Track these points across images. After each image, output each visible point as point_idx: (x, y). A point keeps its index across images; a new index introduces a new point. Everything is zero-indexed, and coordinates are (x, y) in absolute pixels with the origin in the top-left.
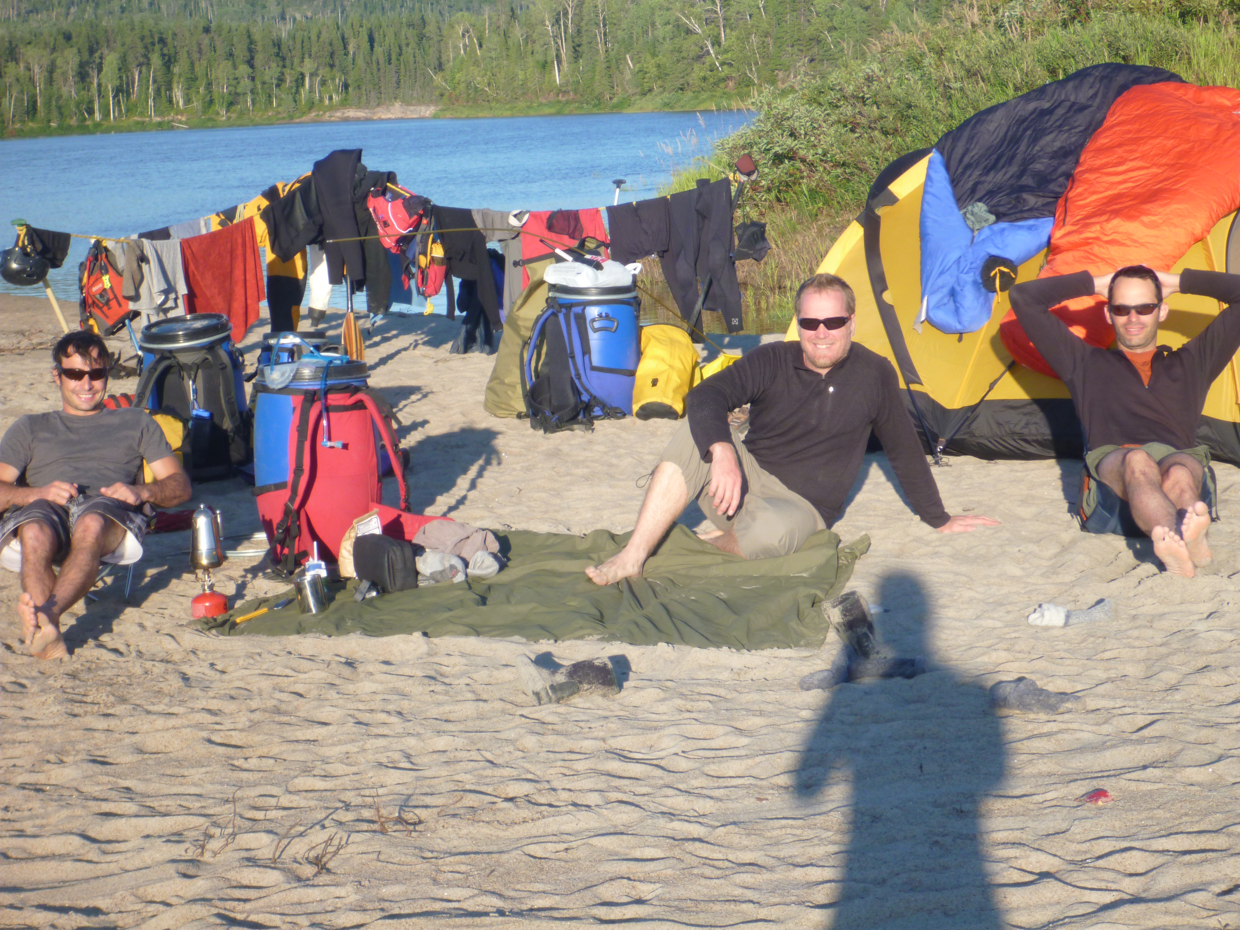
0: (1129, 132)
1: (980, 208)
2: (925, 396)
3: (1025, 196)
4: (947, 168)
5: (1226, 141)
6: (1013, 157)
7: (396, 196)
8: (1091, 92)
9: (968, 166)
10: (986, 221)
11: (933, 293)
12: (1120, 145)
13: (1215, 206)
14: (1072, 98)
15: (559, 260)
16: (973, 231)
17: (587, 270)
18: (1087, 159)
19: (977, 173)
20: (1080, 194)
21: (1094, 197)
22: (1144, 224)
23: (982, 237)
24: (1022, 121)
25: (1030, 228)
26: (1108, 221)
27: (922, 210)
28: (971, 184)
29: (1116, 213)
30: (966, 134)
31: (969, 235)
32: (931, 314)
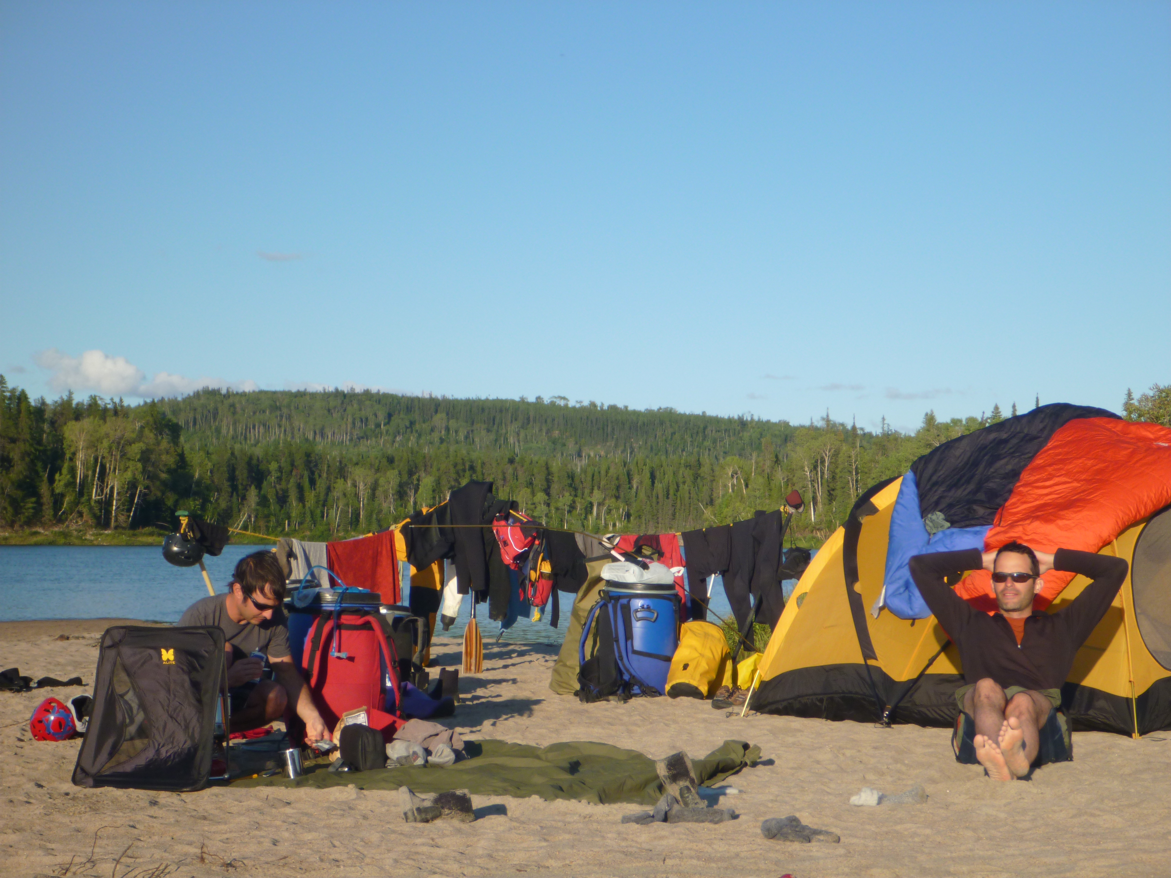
0: (1059, 454)
1: (939, 516)
2: (878, 669)
3: (975, 507)
4: (918, 485)
5: (1137, 462)
6: (972, 477)
7: (516, 520)
8: (1041, 426)
9: (935, 484)
10: (942, 526)
11: (891, 583)
12: (1050, 465)
13: (1121, 514)
14: (1026, 431)
15: (615, 560)
16: (929, 534)
17: (634, 568)
18: (1026, 477)
19: (942, 489)
20: (1014, 504)
21: (1025, 506)
22: (1060, 528)
23: (937, 538)
24: (983, 448)
25: (976, 533)
26: (1029, 524)
27: (892, 517)
28: (936, 498)
29: (1037, 518)
30: (936, 458)
31: (925, 537)
32: (888, 601)
